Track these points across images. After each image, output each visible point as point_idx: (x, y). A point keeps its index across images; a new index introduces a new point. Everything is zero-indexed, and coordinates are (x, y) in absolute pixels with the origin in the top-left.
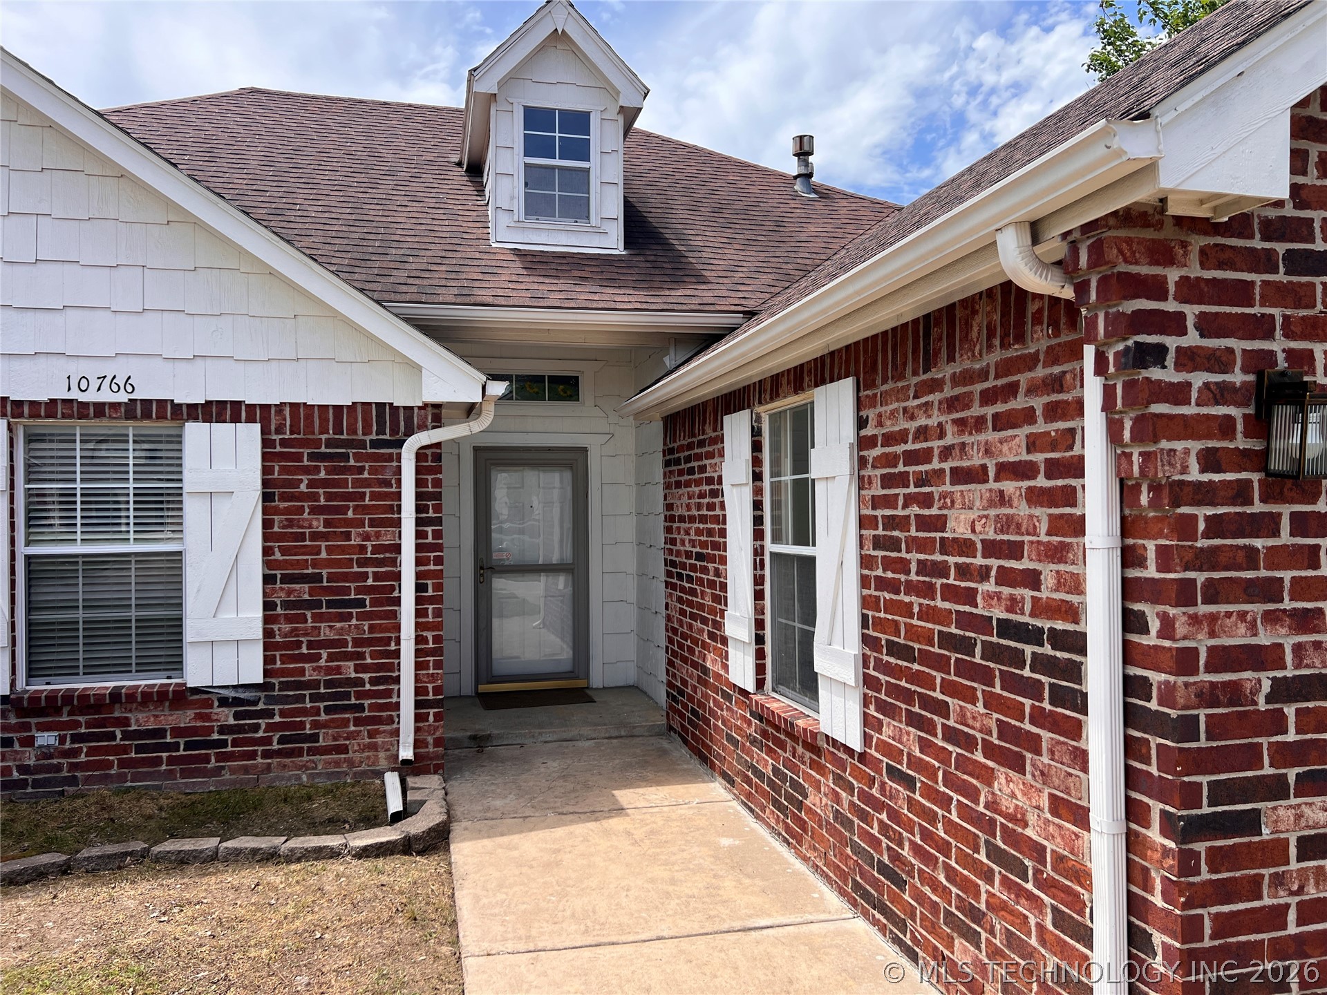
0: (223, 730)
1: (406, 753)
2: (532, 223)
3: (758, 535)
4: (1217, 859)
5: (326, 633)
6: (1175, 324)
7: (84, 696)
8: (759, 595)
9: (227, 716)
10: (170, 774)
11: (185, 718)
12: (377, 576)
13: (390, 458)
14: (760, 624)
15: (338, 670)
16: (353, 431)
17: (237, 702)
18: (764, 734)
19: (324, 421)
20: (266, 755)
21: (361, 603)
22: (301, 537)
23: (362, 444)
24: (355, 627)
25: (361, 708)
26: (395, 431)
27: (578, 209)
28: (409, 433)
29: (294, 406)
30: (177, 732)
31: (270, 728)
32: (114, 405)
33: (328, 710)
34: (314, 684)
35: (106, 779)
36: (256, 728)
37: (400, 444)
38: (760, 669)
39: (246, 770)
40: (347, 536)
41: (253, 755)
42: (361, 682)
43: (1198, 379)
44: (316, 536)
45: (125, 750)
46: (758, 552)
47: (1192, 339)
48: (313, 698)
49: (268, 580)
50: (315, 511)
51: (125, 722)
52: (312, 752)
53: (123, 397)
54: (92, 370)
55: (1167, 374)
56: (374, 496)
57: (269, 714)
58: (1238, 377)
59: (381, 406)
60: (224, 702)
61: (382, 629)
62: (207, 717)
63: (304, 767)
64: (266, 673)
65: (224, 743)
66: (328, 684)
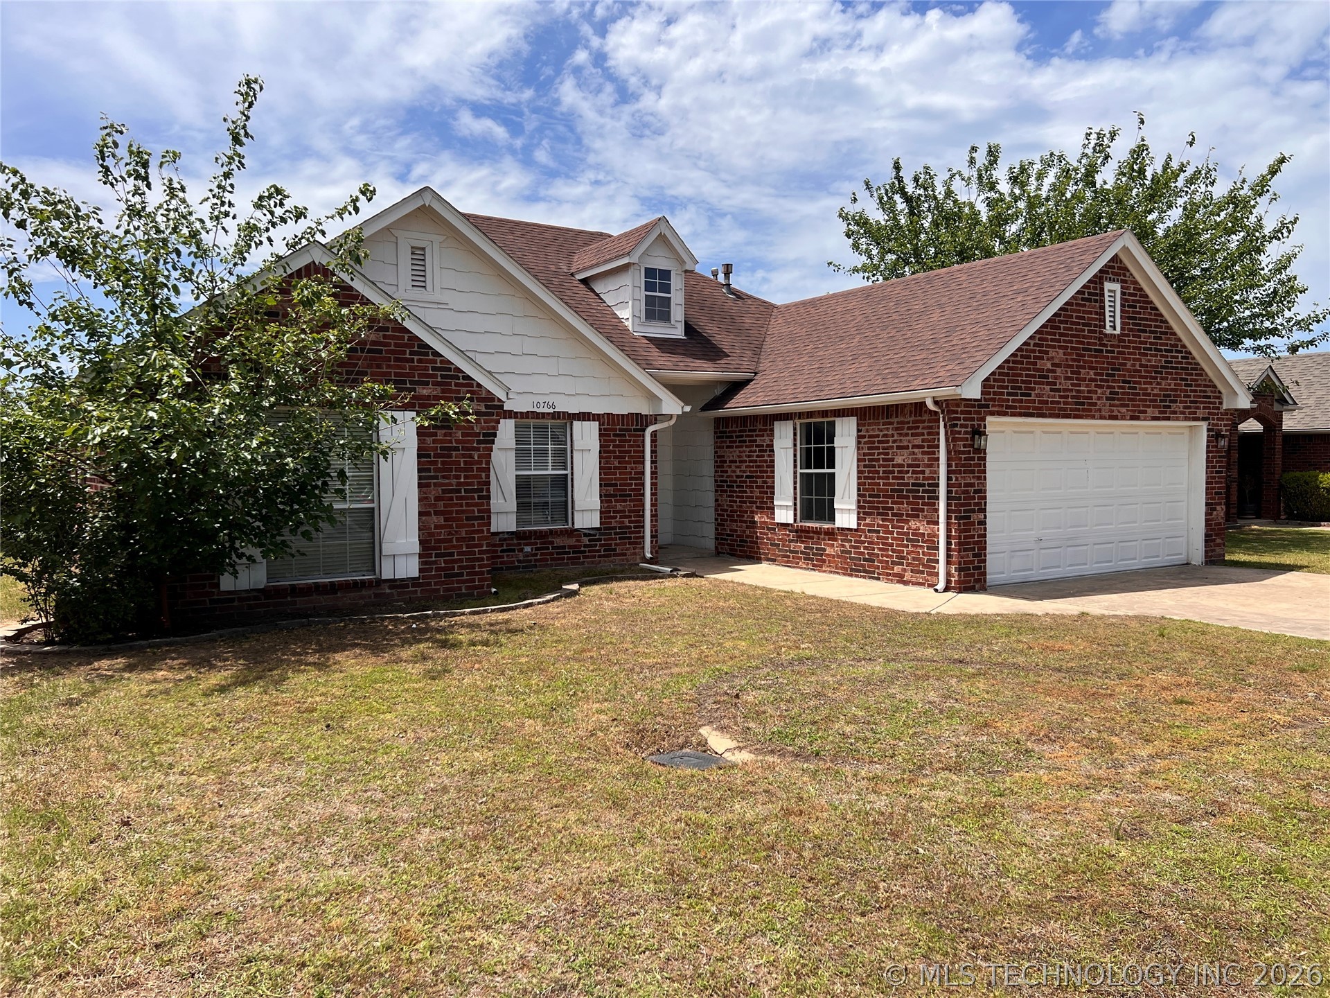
0: (585, 546)
1: (648, 555)
2: (648, 323)
3: (795, 466)
4: (965, 524)
5: (619, 508)
6: (959, 419)
7: (541, 531)
8: (795, 488)
9: (586, 541)
10: (567, 564)
11: (572, 541)
12: (636, 485)
13: (640, 436)
14: (795, 499)
15: (623, 522)
16: (628, 425)
17: (590, 535)
18: (798, 537)
19: (618, 420)
20: (600, 556)
21: (630, 495)
22: (610, 468)
23: (630, 430)
24: (629, 505)
25: (630, 538)
26: (642, 425)
27: (665, 316)
28: (647, 426)
29: (608, 414)
30: (570, 547)
31: (601, 545)
32: (548, 414)
33: (620, 538)
34: (614, 528)
35: (546, 566)
36: (596, 545)
37: (644, 430)
38: (795, 515)
39: (593, 562)
40: (626, 468)
41: (595, 557)
42: (630, 527)
43: (963, 430)
44: (616, 468)
45: (552, 554)
46: (795, 473)
47: (962, 422)
48: (615, 533)
49: (601, 485)
50: (615, 457)
51: (552, 543)
52: (615, 555)
53: (551, 411)
54: (541, 399)
55: (957, 429)
56: (635, 452)
57: (600, 540)
58: (969, 429)
59: (637, 414)
60: (585, 535)
61: (638, 506)
62: (579, 541)
63: (612, 562)
64: (601, 523)
65: (585, 552)
66: (620, 528)
